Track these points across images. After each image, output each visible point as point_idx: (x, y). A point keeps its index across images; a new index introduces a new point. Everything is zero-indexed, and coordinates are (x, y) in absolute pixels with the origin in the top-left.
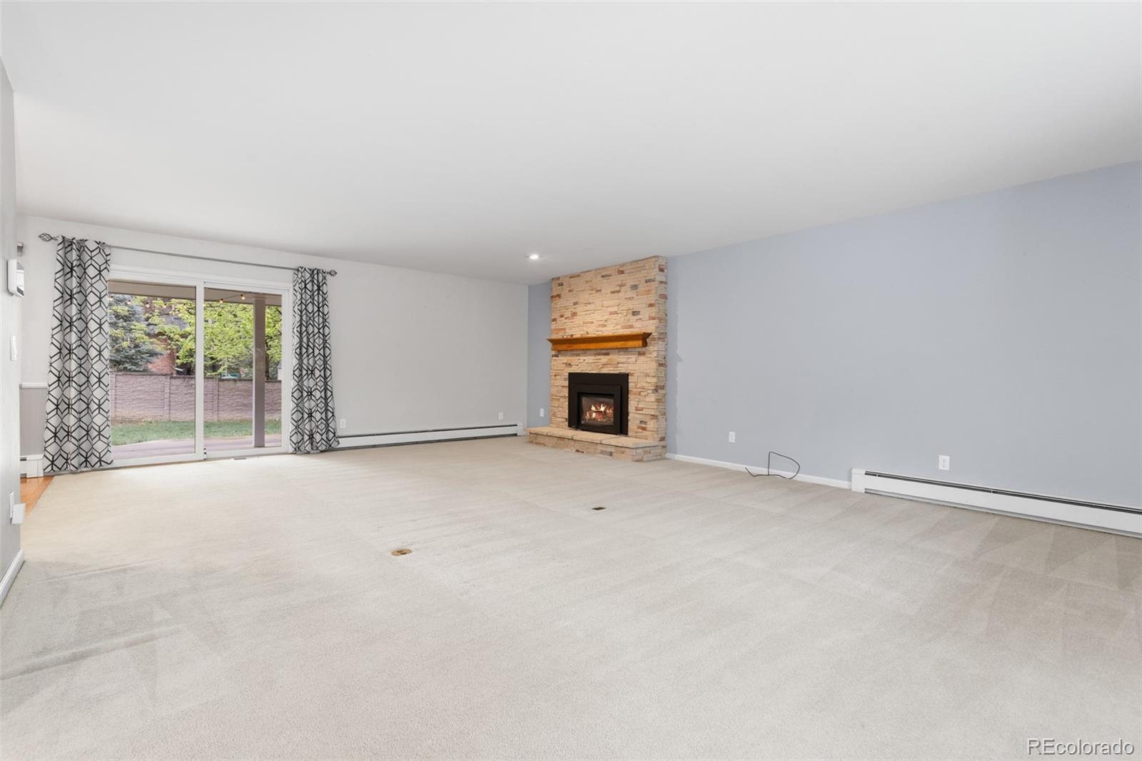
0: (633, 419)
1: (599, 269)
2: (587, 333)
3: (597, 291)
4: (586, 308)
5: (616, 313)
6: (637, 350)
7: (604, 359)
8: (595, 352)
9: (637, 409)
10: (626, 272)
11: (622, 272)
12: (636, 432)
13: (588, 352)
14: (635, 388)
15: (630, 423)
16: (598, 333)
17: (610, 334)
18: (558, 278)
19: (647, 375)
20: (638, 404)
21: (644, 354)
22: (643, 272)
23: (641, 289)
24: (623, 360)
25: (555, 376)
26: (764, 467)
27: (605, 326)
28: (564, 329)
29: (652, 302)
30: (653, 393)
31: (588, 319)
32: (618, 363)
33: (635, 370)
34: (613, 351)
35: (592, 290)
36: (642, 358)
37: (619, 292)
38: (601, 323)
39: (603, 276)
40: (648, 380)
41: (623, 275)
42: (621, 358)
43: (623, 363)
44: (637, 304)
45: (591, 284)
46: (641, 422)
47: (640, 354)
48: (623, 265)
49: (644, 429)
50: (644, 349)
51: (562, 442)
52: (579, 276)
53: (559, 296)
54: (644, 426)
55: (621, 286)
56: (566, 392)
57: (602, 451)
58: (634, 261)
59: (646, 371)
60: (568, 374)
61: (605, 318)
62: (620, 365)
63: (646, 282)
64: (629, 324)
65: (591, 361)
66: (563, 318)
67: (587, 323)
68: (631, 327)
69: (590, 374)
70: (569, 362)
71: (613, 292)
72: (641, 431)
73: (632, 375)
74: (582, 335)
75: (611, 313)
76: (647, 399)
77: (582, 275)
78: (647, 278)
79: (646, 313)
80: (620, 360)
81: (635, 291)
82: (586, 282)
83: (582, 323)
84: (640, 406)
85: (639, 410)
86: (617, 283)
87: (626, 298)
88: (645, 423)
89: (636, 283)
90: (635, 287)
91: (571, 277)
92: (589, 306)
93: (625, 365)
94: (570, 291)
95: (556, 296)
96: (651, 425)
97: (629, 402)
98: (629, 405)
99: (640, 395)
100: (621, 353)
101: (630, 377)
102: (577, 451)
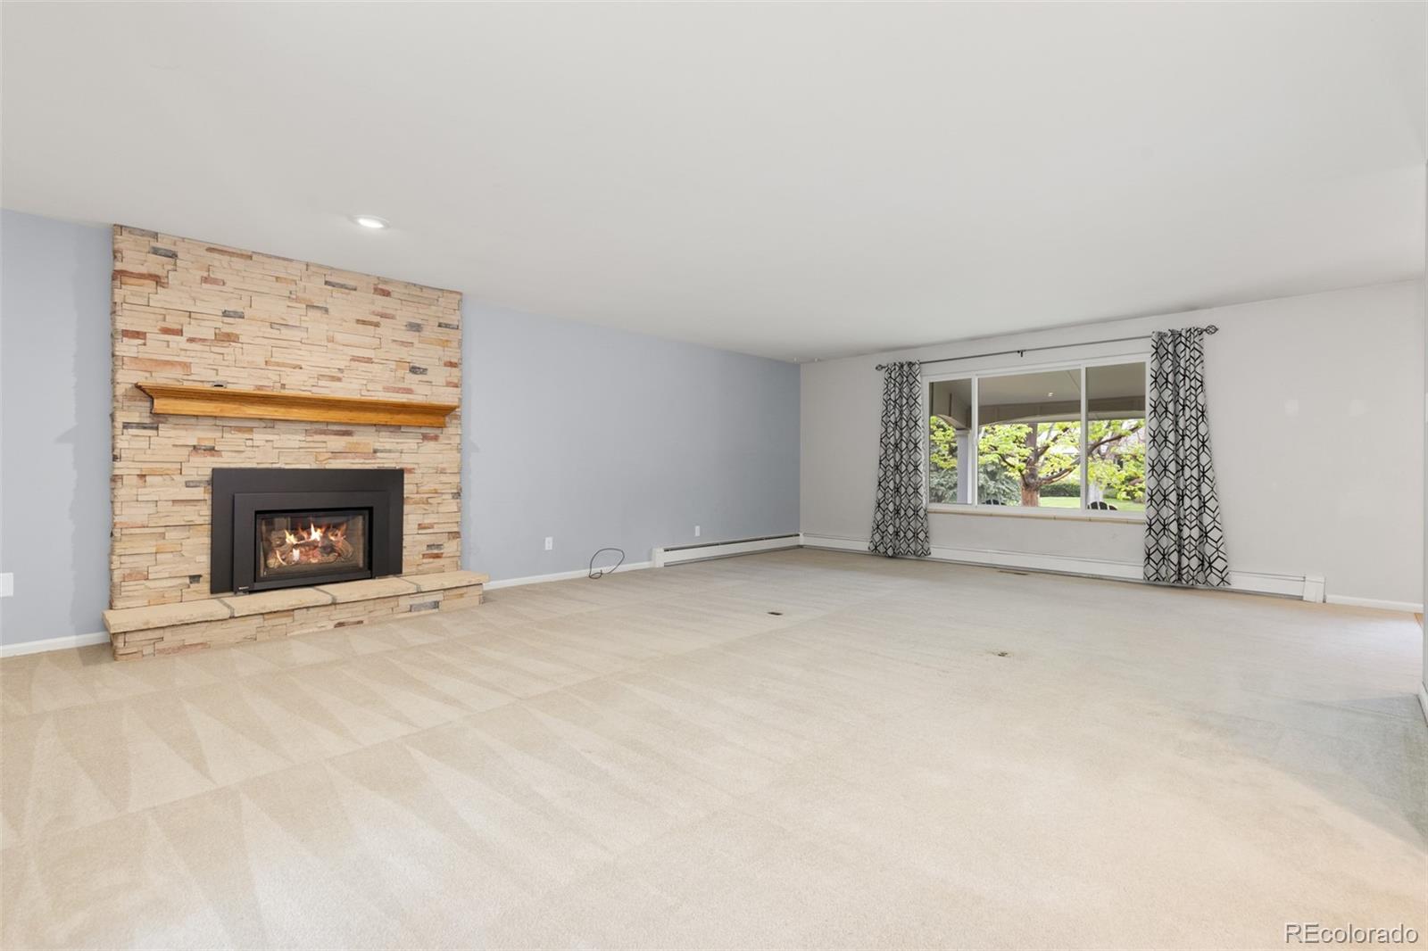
0: (413, 543)
1: (320, 266)
2: (283, 386)
3: (310, 306)
4: (275, 333)
5: (369, 361)
6: (424, 431)
7: (337, 443)
8: (308, 427)
9: (421, 527)
10: (394, 295)
11: (387, 294)
12: (418, 565)
13: (279, 425)
14: (417, 493)
15: (405, 552)
16: (315, 390)
17: (355, 396)
18: (155, 235)
19: (443, 472)
20: (424, 519)
21: (436, 438)
22: (433, 307)
23: (427, 333)
24: (388, 447)
25: (142, 476)
26: (585, 568)
27: (339, 380)
28: (186, 366)
29: (454, 360)
30: (453, 498)
31: (279, 356)
32: (375, 451)
33: (418, 464)
34: (361, 428)
35: (297, 300)
36: (431, 445)
37: (377, 325)
38: (326, 372)
39: (326, 283)
40: (444, 478)
41: (388, 298)
42: (385, 441)
43: (390, 451)
44: (417, 356)
45: (293, 287)
46: (428, 546)
47: (425, 437)
48: (386, 282)
49: (438, 556)
50: (437, 432)
51: (284, 620)
52: (250, 257)
53: (158, 280)
54: (436, 551)
55: (383, 316)
56: (203, 514)
57: (411, 606)
58: (415, 285)
59: (440, 466)
60: (209, 472)
61: (342, 365)
62: (378, 454)
63: (440, 325)
64: (401, 385)
65: (297, 444)
66: (183, 339)
67: (278, 364)
68: (409, 391)
69: (284, 470)
70: (209, 444)
71: (364, 322)
72: (431, 560)
73: (411, 471)
74: (259, 388)
75: (354, 359)
76: (442, 509)
77: (254, 257)
78: (441, 321)
79: (438, 375)
80: (378, 446)
81: (417, 334)
82: (277, 278)
83: (260, 361)
84: (427, 521)
85: (425, 528)
86: (373, 308)
87: (394, 341)
88: (439, 546)
89: (419, 322)
90: (415, 327)
91: (210, 250)
92: (285, 333)
93: (392, 455)
94: (205, 280)
95: (141, 276)
96: (450, 547)
97: (405, 517)
98: (405, 522)
99: (428, 503)
100: (381, 434)
101: (406, 475)
102: (340, 625)
